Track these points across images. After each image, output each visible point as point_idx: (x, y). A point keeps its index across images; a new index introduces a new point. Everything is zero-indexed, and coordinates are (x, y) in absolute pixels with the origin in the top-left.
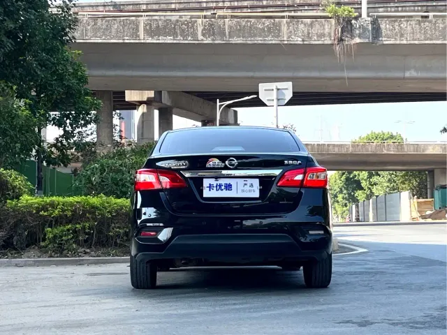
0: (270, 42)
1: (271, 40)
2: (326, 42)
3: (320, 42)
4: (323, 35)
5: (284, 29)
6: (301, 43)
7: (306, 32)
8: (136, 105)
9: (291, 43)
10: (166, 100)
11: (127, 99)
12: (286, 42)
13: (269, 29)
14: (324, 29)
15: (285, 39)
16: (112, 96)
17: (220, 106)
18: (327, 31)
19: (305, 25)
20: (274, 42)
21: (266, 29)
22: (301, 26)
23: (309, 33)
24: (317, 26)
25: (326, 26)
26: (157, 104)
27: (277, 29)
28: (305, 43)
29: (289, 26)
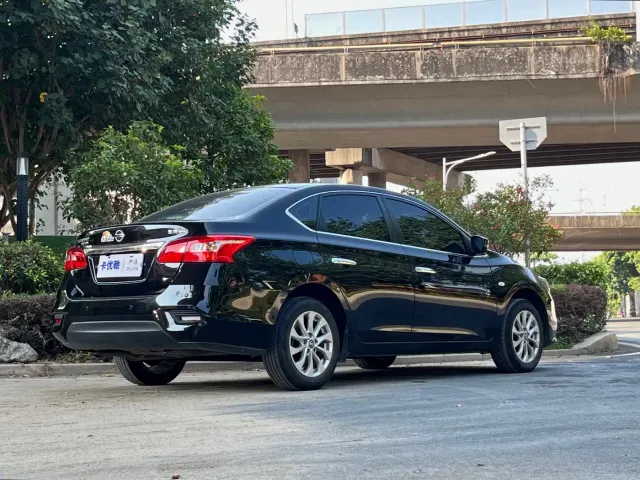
0: (513, 78)
1: (514, 75)
2: (589, 76)
3: (581, 76)
4: (583, 67)
5: (531, 59)
6: (555, 77)
7: (560, 62)
8: (338, 170)
9: (542, 77)
10: (377, 162)
11: (327, 164)
12: (534, 78)
13: (510, 60)
14: (585, 58)
15: (533, 73)
16: (309, 159)
17: (448, 167)
18: (589, 60)
19: (559, 53)
20: (517, 78)
21: (506, 61)
22: (555, 56)
23: (564, 65)
24: (576, 54)
25: (588, 55)
26: (366, 169)
27: (521, 61)
28: (560, 77)
29: (537, 56)
